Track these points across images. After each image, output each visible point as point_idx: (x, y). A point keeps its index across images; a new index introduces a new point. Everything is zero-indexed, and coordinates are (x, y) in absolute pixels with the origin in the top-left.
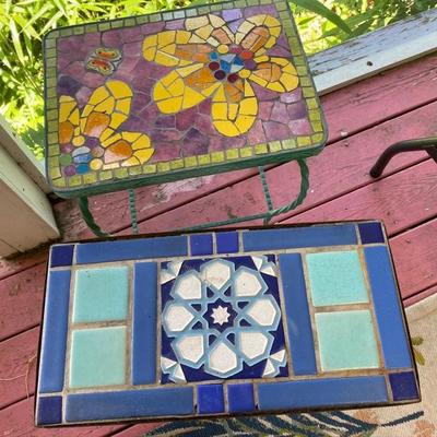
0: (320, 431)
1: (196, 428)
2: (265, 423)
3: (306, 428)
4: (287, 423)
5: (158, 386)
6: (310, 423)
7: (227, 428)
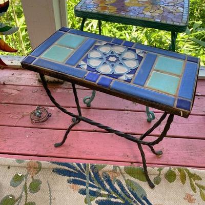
0: (132, 203)
1: (73, 171)
2: (107, 185)
3: (126, 198)
4: (118, 191)
5: (75, 67)
6: (129, 197)
7: (88, 178)
